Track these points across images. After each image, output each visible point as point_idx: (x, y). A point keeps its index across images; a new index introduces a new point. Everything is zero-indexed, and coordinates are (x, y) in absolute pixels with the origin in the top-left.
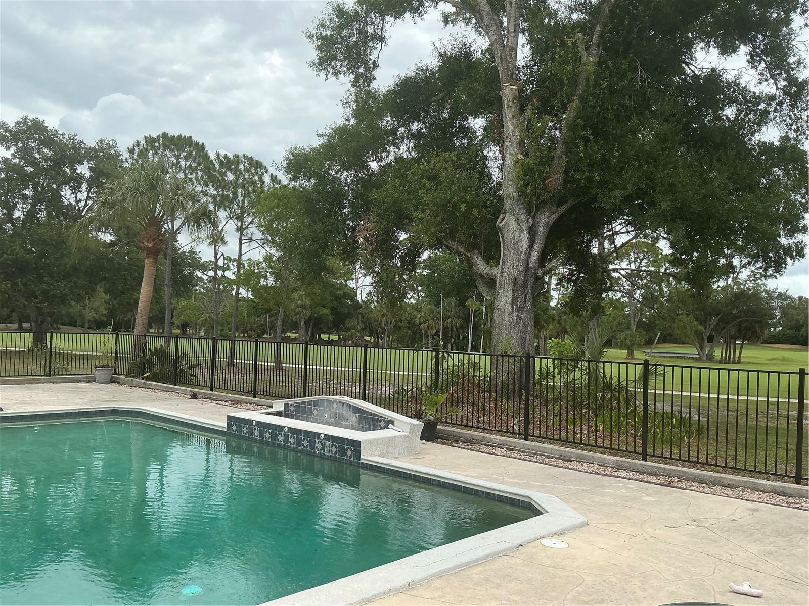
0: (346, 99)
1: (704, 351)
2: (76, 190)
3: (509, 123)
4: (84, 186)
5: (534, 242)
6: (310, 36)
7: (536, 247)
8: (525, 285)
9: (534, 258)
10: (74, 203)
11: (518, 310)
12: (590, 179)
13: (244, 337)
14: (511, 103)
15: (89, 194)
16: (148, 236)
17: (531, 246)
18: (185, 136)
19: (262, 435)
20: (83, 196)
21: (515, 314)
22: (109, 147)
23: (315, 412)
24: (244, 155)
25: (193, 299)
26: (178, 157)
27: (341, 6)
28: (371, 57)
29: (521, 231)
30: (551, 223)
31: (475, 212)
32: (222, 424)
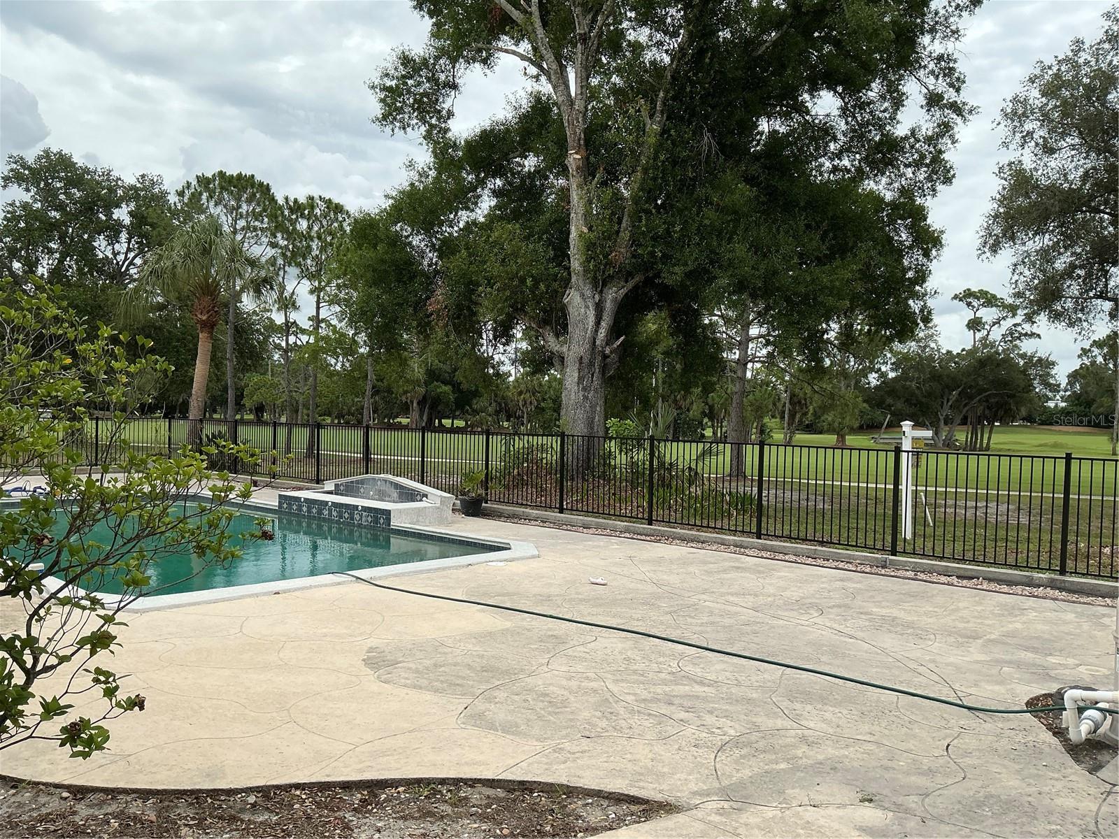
0: (410, 162)
1: (939, 435)
2: (113, 239)
3: (575, 193)
4: (124, 236)
5: (601, 318)
6: (373, 87)
7: (603, 324)
8: (591, 364)
9: (602, 335)
10: (110, 256)
11: (584, 389)
12: (652, 254)
13: (339, 423)
14: (574, 173)
15: (129, 245)
16: (202, 307)
17: (598, 323)
18: (246, 176)
19: (309, 511)
20: (122, 247)
21: (581, 393)
22: (153, 183)
23: (362, 490)
24: (320, 197)
25: (270, 373)
26: (238, 200)
27: (407, 53)
28: (444, 106)
29: (587, 307)
30: (619, 298)
31: (542, 286)
32: (274, 503)
